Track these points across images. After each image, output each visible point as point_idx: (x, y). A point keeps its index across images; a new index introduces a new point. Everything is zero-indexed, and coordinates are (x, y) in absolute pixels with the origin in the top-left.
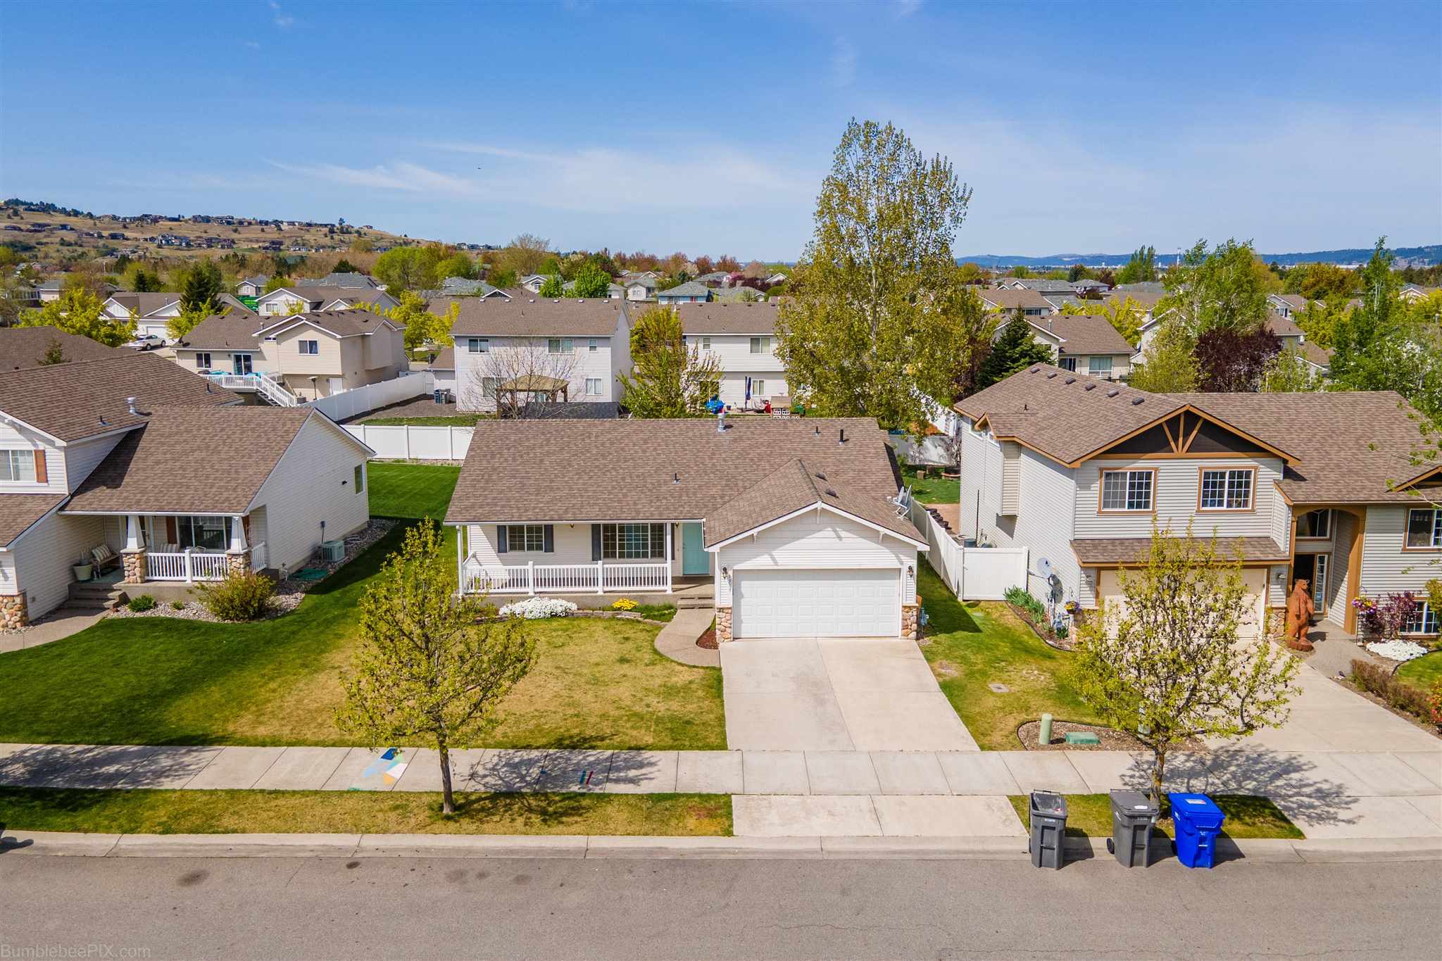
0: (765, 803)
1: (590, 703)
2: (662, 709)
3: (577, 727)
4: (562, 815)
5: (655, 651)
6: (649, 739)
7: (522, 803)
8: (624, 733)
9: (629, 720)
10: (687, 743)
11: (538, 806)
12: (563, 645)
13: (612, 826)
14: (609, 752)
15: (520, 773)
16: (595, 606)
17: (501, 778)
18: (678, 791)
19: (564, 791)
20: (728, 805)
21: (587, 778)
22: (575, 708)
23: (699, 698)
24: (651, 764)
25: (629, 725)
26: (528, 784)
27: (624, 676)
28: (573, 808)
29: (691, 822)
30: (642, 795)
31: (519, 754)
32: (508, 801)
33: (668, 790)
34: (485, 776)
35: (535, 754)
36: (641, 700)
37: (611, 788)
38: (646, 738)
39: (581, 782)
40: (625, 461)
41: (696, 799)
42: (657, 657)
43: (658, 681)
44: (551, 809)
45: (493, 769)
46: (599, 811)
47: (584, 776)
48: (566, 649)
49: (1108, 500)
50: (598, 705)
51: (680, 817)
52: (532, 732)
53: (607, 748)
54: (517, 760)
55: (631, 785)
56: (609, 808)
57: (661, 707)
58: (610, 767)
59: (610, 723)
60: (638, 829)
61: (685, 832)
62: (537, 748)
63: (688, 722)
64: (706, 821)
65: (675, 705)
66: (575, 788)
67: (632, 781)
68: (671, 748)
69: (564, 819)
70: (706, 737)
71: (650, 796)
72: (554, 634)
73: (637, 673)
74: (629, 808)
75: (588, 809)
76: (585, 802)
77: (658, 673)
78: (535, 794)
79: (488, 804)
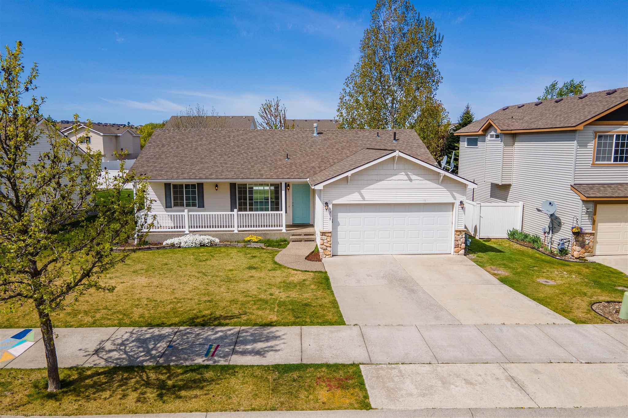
0: (395, 372)
1: (223, 293)
2: (283, 296)
3: (208, 309)
4: (181, 388)
5: (276, 263)
6: (274, 318)
7: (141, 377)
8: (251, 313)
9: (255, 304)
10: (308, 320)
11: (158, 379)
12: (207, 260)
13: (235, 400)
14: (237, 329)
15: (148, 347)
16: (232, 240)
17: (126, 352)
18: (305, 362)
19: (188, 363)
20: (358, 375)
21: (213, 350)
22: (209, 296)
23: (312, 289)
24: (276, 338)
25: (254, 307)
26: (153, 357)
27: (252, 277)
28: (195, 381)
29: (323, 394)
30: (268, 367)
31: (151, 331)
32: (126, 375)
33: (294, 360)
34: (110, 351)
35: (166, 331)
36: (265, 291)
37: (236, 360)
38: (270, 317)
39: (206, 355)
40: (253, 149)
41: (324, 369)
42: (277, 266)
43: (279, 280)
44: (170, 383)
45: (122, 344)
46: (224, 383)
47: (210, 348)
48: (208, 262)
49: (600, 155)
50: (229, 294)
51: (310, 389)
52: (167, 313)
53: (235, 325)
54: (148, 336)
55: (257, 357)
56: (233, 380)
57: (282, 296)
58: (237, 340)
59: (238, 306)
60: (264, 402)
61: (317, 405)
62: (170, 326)
63: (306, 305)
64: (339, 392)
65: (294, 294)
66: (199, 361)
67: (258, 353)
68: (294, 324)
69: (183, 393)
70: (323, 316)
71: (277, 367)
72: (200, 254)
73: (262, 275)
74: (255, 380)
75: (211, 381)
76: (209, 375)
77: (279, 275)
78: (157, 368)
79: (103, 379)
